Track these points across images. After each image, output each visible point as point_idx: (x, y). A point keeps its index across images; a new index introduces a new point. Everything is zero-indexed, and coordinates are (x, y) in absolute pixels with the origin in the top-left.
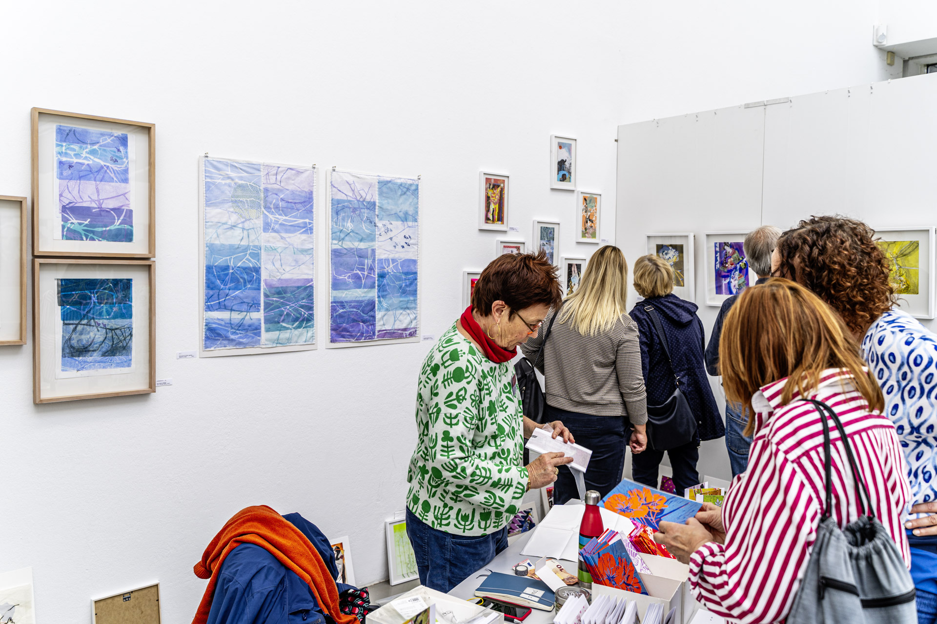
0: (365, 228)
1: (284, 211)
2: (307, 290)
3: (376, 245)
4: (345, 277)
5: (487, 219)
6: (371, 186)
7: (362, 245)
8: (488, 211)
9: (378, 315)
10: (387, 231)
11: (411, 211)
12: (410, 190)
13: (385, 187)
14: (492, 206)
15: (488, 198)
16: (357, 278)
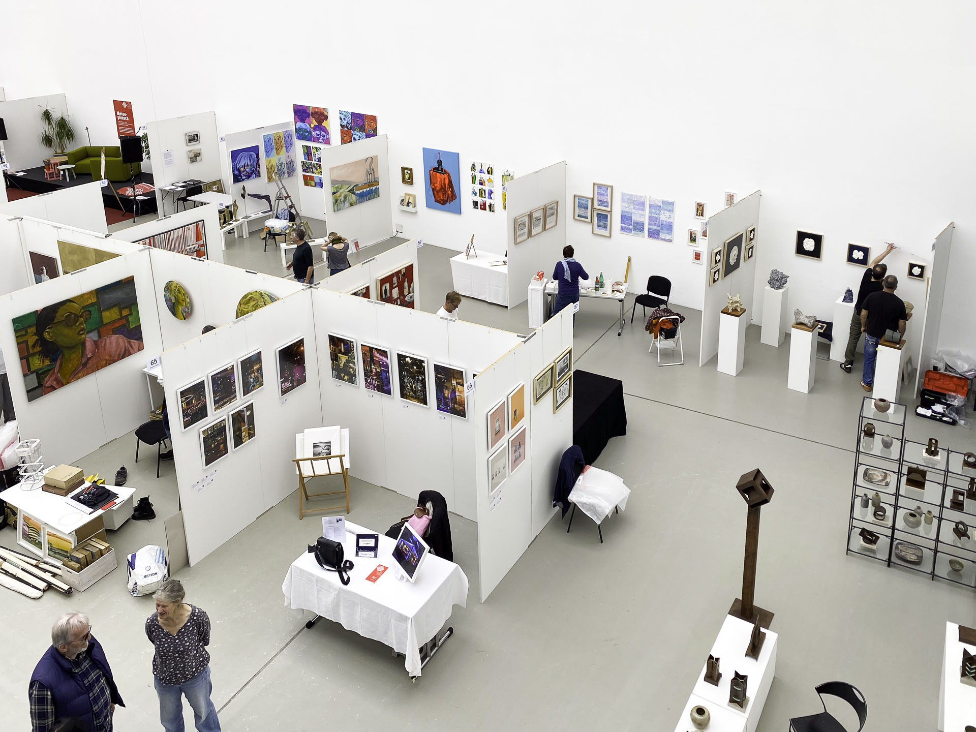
0: (658, 212)
1: (638, 205)
2: (643, 224)
3: (661, 216)
4: (652, 223)
5: (697, 215)
6: (660, 202)
7: (657, 216)
8: (697, 212)
9: (660, 234)
10: (664, 213)
11: (671, 209)
12: (672, 204)
13: (663, 202)
14: (699, 211)
15: (697, 209)
16: (655, 224)
